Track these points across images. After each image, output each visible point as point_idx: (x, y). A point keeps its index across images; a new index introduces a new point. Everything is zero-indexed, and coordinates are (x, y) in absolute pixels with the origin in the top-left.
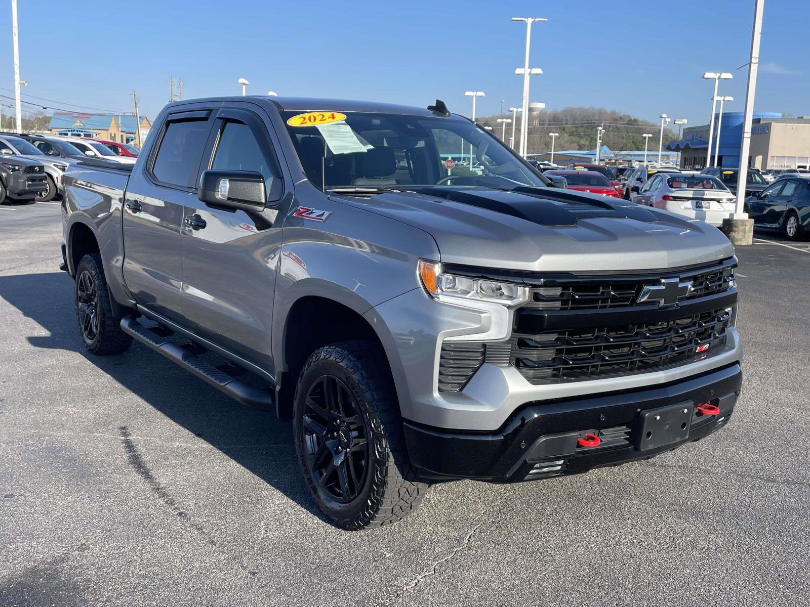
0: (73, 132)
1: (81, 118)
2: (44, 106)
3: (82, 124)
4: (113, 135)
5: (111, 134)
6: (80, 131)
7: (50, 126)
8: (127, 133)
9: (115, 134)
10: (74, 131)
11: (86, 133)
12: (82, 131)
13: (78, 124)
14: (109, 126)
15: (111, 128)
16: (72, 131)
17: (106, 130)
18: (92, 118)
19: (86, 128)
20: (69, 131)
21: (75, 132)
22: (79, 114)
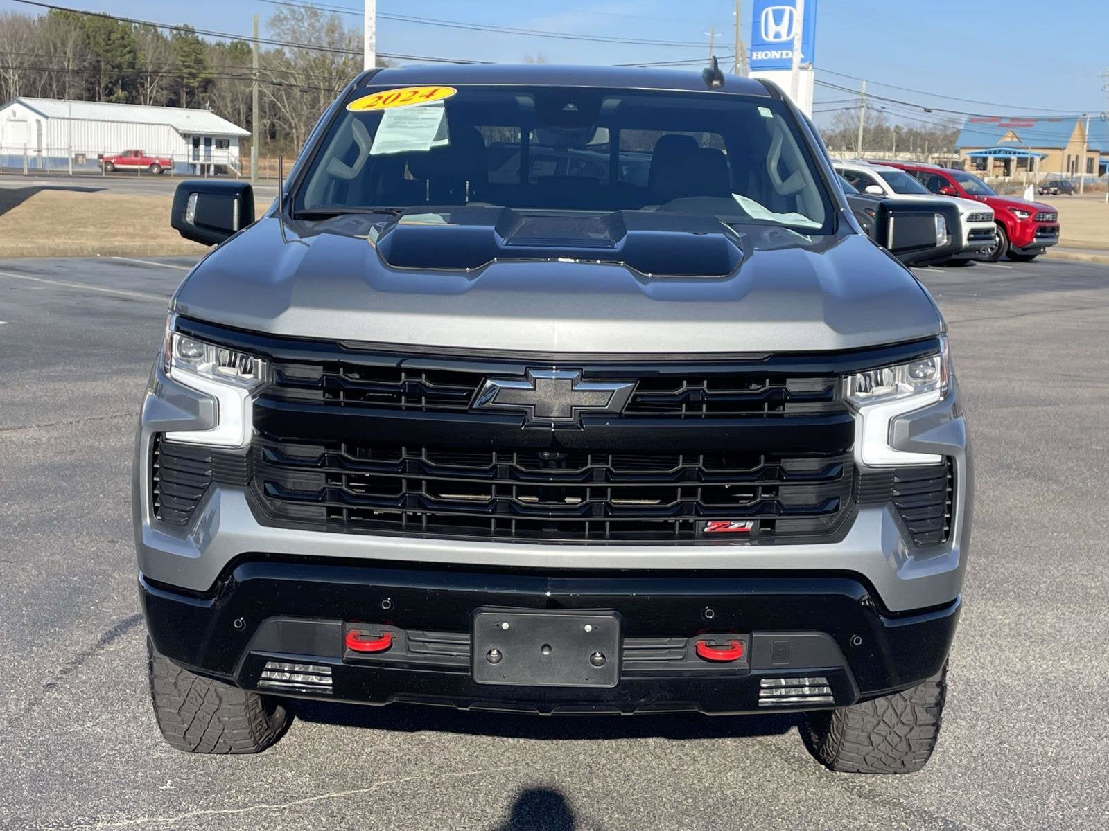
0: (997, 155)
1: (1014, 126)
2: (928, 107)
3: (1015, 139)
4: (1073, 158)
5: (1069, 157)
6: (1010, 153)
7: (958, 145)
8: (1101, 154)
9: (1077, 157)
10: (1000, 152)
11: (1021, 155)
12: (1014, 153)
13: (1009, 139)
14: (1067, 141)
15: (1069, 144)
16: (995, 152)
17: (1060, 149)
18: (1039, 126)
19: (1023, 145)
20: (990, 153)
21: (1001, 155)
22: (1013, 119)
